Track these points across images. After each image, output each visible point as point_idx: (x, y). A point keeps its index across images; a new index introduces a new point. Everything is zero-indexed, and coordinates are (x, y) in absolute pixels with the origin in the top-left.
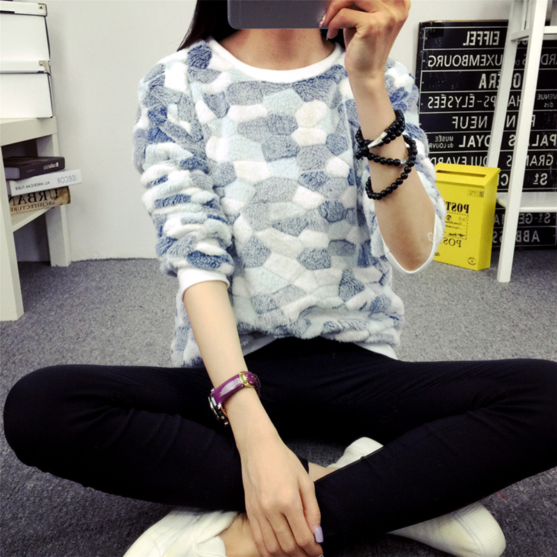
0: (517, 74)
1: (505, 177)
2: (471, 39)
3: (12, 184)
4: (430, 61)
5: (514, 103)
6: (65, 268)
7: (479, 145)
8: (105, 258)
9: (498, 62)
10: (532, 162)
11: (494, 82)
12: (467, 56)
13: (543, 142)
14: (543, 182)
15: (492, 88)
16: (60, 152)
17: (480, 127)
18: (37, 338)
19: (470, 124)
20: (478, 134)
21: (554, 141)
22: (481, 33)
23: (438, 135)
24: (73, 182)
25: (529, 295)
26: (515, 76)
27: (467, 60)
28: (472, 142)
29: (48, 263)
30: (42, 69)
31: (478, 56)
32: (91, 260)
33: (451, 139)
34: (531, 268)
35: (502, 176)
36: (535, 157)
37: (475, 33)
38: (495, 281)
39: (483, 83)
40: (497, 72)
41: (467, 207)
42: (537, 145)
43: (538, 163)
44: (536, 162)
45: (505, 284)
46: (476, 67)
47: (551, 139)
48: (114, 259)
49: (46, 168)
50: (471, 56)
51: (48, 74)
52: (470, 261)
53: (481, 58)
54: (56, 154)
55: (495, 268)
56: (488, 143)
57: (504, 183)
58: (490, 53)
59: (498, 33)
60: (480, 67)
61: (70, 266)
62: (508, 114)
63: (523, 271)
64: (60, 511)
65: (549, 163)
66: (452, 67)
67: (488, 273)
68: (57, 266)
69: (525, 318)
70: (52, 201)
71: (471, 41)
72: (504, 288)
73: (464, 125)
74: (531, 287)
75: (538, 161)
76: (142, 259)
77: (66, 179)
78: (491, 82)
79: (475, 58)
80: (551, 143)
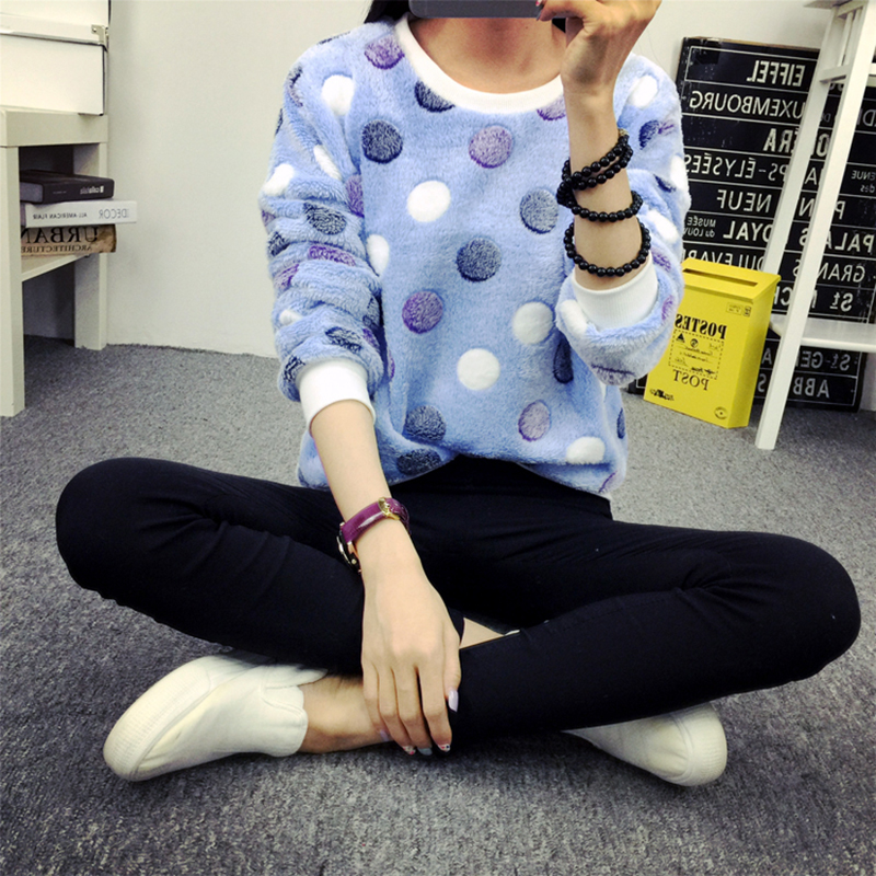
0: (825, 135)
1: (788, 292)
2: (760, 72)
3: (30, 209)
4: (693, 100)
5: (814, 179)
6: (97, 352)
7: (755, 239)
8: (160, 344)
9: (798, 113)
10: (832, 274)
11: (788, 143)
12: (751, 98)
13: (852, 245)
14: (846, 306)
15: (783, 153)
16: (108, 171)
17: (758, 210)
18: (40, 445)
19: (744, 205)
20: (754, 220)
21: (870, 245)
22: (776, 65)
23: (692, 215)
24: (122, 220)
25: (799, 471)
26: (821, 138)
27: (750, 105)
28: (743, 233)
29: (71, 342)
30: (95, 38)
31: (768, 100)
32: (138, 346)
33: (713, 223)
34: (810, 433)
35: (784, 291)
36: (837, 266)
37: (766, 64)
38: (751, 446)
39: (770, 143)
40: (794, 129)
41: (723, 330)
42: (842, 248)
43: (841, 277)
44: (837, 275)
45: (766, 451)
46: (763, 117)
47: (864, 242)
48: (173, 348)
49: (83, 192)
50: (758, 99)
51: (105, 49)
52: (718, 412)
53: (772, 103)
54: (102, 174)
55: (754, 429)
56: (767, 236)
57: (786, 301)
58: (788, 98)
59: (803, 68)
60: (768, 118)
61: (104, 349)
62: (802, 195)
63: (798, 438)
64: (45, 684)
65: (858, 278)
66: (725, 112)
67: (743, 433)
68: (84, 349)
69: (787, 502)
70: (87, 244)
71: (760, 76)
72: (764, 457)
73: (734, 204)
74: (805, 461)
75: (842, 273)
76: (217, 353)
77: (113, 214)
78: (784, 142)
79: (762, 103)
80: (864, 248)
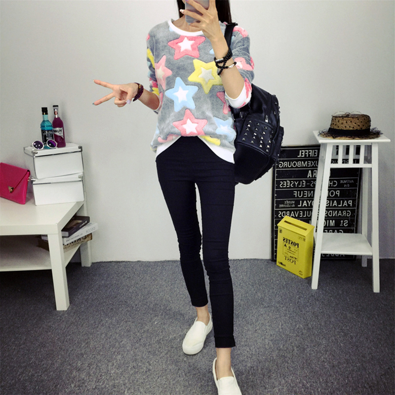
3: (65, 239)
4: (280, 165)
7: (309, 206)
8: (109, 260)
9: (317, 165)
10: (339, 214)
11: (316, 174)
12: (300, 162)
13: (344, 204)
14: (346, 224)
15: (314, 177)
16: (87, 213)
17: (309, 196)
18: (76, 324)
19: (303, 195)
20: (308, 200)
21: (351, 204)
22: (307, 151)
23: (286, 200)
24: (93, 231)
27: (300, 164)
28: (305, 204)
29: (80, 264)
30: (80, 179)
31: (306, 162)
32: (102, 262)
33: (294, 202)
37: (304, 151)
39: (309, 175)
40: (316, 170)
41: (298, 245)
42: (341, 206)
45: (315, 290)
46: (305, 167)
47: (349, 203)
48: (114, 262)
50: (303, 162)
52: (300, 272)
53: (308, 163)
56: (313, 204)
58: (313, 161)
59: (317, 151)
60: (307, 167)
61: (91, 266)
65: (348, 215)
66: (292, 167)
70: (83, 240)
71: (302, 155)
73: (300, 195)
75: (342, 214)
76: (129, 262)
77: (90, 230)
78: (314, 174)
79: (304, 163)
80: (349, 205)
